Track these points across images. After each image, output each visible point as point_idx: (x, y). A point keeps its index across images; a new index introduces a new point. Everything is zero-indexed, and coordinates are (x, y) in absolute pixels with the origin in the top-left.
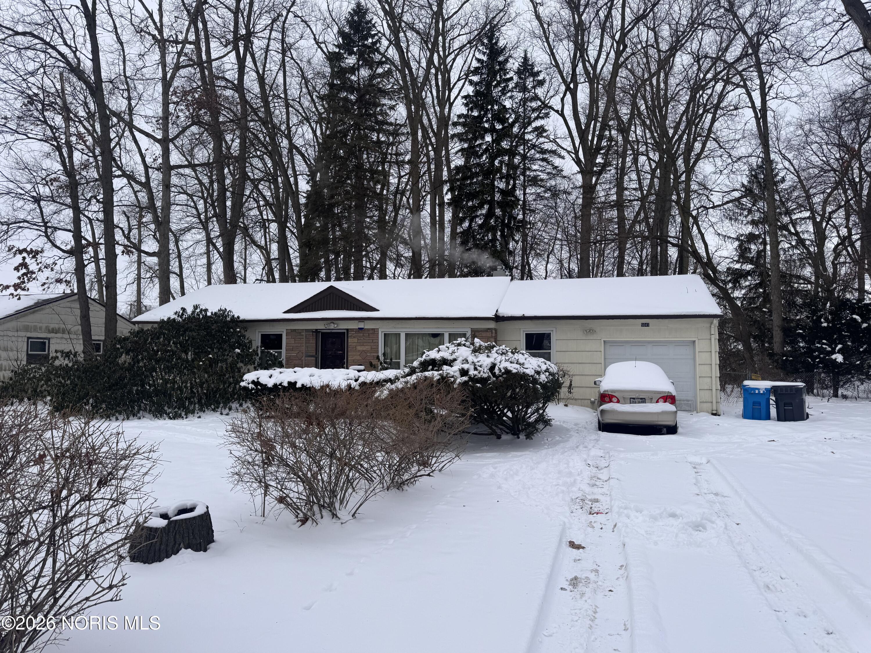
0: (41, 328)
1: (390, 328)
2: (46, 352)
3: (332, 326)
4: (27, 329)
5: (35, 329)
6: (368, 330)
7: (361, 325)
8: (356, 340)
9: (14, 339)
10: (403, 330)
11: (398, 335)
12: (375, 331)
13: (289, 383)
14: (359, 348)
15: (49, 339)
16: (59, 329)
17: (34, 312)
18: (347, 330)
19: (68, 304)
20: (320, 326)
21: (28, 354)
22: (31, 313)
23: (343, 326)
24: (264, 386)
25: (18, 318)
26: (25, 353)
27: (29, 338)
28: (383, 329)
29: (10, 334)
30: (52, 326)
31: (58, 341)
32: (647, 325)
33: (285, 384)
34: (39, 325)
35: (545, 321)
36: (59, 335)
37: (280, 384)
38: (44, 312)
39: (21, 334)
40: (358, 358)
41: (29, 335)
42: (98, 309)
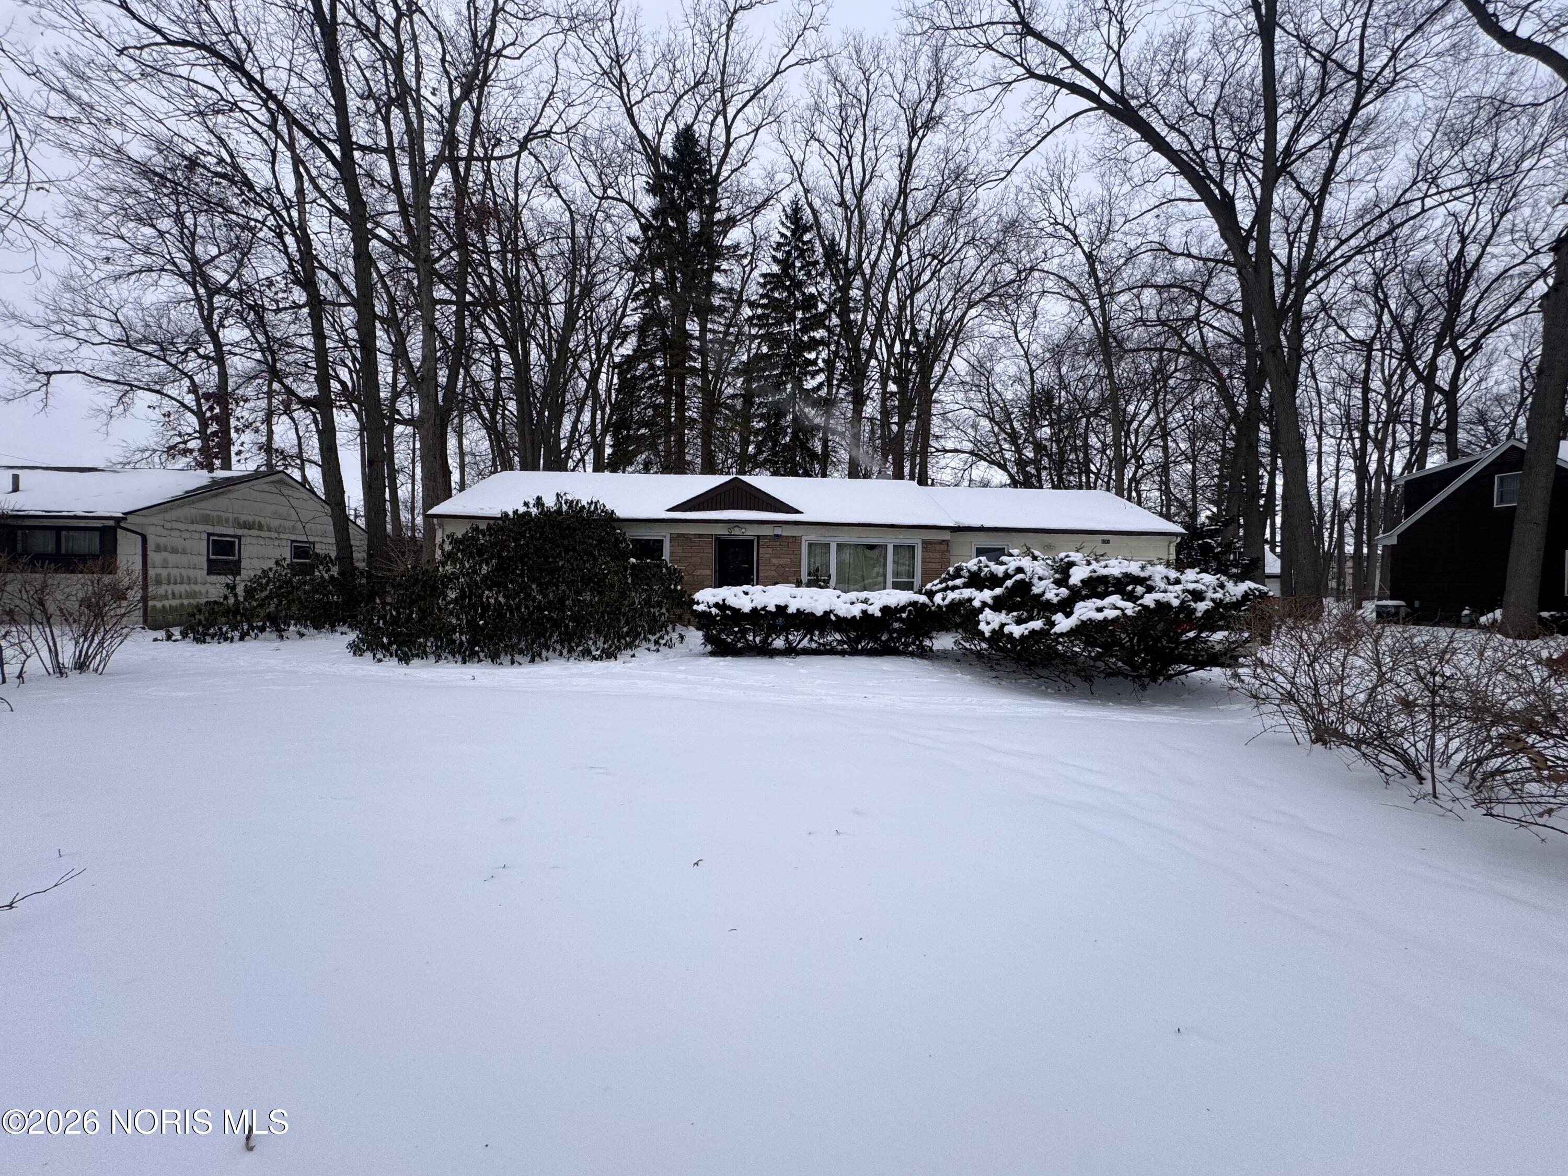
0: (227, 520)
1: (815, 536)
2: (236, 558)
3: (737, 531)
4: (207, 520)
5: (220, 521)
6: (787, 537)
7: (778, 531)
8: (770, 550)
9: (186, 535)
10: (833, 540)
11: (827, 546)
12: (796, 540)
13: (777, 607)
14: (775, 561)
15: (239, 538)
16: (254, 522)
17: (217, 495)
18: (758, 537)
19: (265, 487)
20: (721, 531)
21: (209, 560)
22: (212, 496)
23: (752, 531)
24: (736, 611)
25: (193, 502)
26: (205, 558)
27: (209, 535)
28: (807, 537)
29: (182, 526)
30: (243, 518)
31: (254, 541)
32: (1108, 542)
33: (772, 608)
34: (224, 515)
35: (1000, 534)
36: (254, 532)
37: (764, 608)
38: (231, 496)
39: (201, 528)
40: (773, 573)
41: (210, 529)
42: (306, 497)
